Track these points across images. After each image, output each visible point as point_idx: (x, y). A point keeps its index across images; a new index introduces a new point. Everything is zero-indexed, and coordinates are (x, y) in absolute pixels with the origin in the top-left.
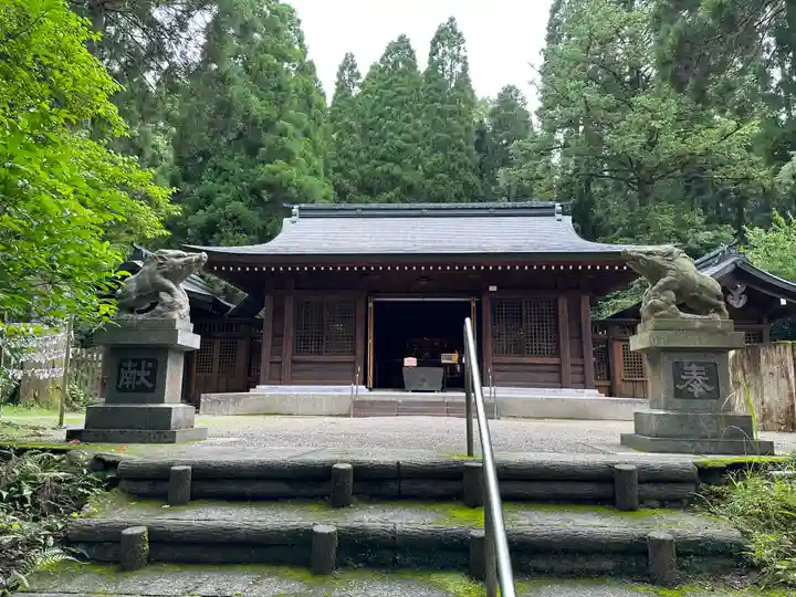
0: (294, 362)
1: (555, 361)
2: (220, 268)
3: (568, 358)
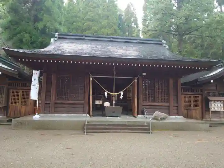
0: (56, 103)
1: (168, 104)
2: (21, 60)
3: (172, 103)
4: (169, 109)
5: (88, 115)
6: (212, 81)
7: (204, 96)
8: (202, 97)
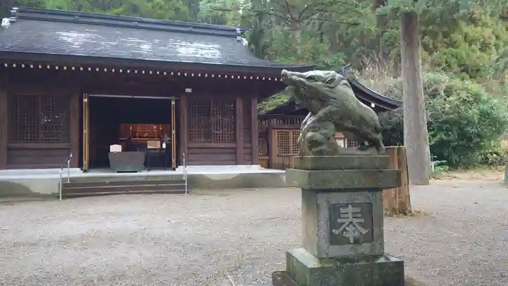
0: (9, 148)
3: (242, 143)
4: (235, 153)
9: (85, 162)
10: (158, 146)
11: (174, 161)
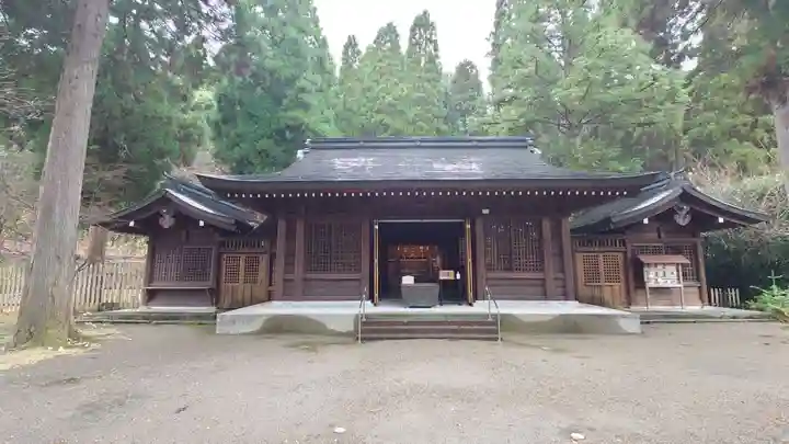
0: (305, 280)
3: (551, 272)
4: (543, 285)
5: (369, 302)
6: (646, 221)
7: (629, 255)
8: (625, 257)
9: (376, 295)
10: (452, 278)
11: (470, 294)
